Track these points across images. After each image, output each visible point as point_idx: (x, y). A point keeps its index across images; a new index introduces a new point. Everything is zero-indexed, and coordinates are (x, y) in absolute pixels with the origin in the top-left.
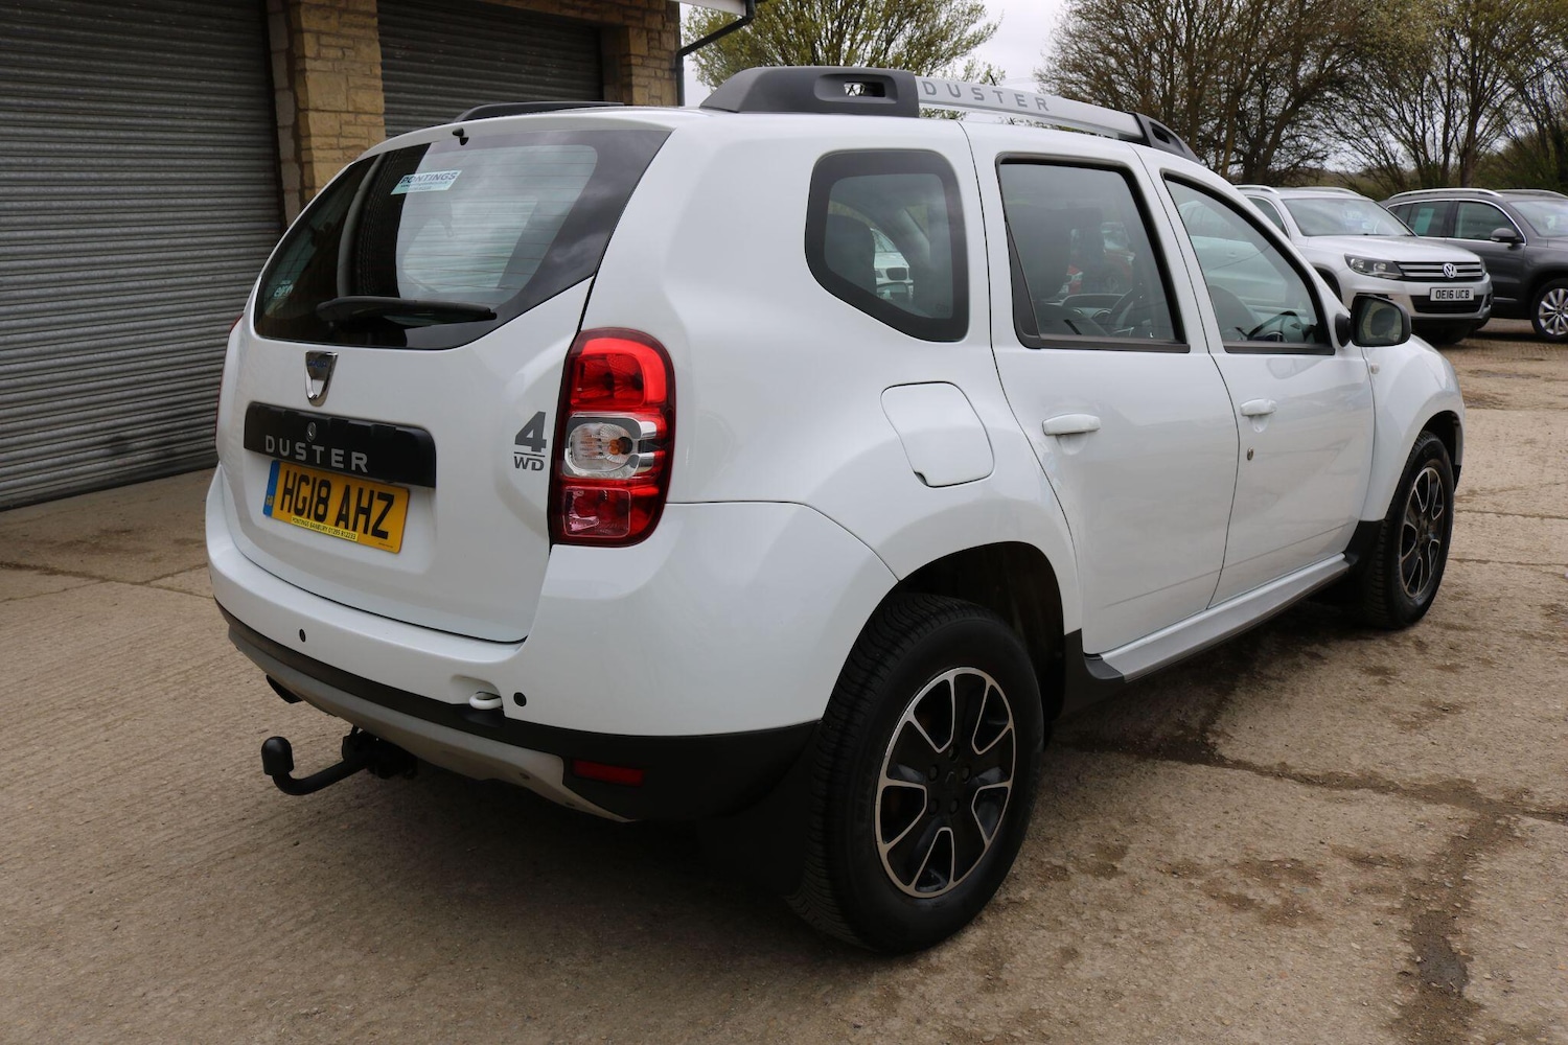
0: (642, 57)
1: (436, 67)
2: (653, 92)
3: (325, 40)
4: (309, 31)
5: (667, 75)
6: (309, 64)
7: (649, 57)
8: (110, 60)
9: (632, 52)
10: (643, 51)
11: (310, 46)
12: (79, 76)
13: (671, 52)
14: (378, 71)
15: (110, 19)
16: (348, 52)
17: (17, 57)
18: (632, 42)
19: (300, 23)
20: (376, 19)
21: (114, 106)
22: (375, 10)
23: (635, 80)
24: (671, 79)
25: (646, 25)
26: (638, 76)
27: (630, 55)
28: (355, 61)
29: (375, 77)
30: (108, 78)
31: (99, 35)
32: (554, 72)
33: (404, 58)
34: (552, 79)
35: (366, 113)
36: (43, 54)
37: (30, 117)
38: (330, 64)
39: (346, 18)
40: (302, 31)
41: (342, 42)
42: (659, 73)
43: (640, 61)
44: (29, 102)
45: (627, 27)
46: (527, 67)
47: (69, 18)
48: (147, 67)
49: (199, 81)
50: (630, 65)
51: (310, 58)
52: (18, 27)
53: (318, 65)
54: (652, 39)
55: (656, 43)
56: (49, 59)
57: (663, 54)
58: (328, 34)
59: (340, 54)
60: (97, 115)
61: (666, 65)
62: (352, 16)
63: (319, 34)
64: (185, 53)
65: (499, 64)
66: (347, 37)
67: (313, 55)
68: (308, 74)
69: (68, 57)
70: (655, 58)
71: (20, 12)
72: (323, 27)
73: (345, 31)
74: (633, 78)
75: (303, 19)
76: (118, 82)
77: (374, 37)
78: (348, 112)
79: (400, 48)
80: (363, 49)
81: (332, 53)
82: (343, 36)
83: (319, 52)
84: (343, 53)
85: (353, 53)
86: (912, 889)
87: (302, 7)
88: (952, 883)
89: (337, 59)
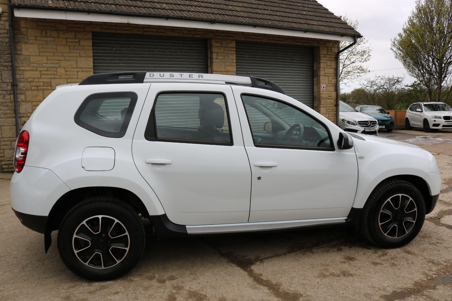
0: (325, 55)
1: (258, 59)
2: (328, 64)
3: (219, 54)
4: (215, 52)
5: (333, 59)
6: (214, 60)
7: (327, 54)
8: (166, 61)
9: (321, 53)
10: (325, 53)
11: (214, 56)
12: (158, 65)
13: (336, 53)
14: (235, 61)
15: (167, 52)
16: (225, 57)
18: (321, 51)
19: (212, 51)
20: (235, 49)
22: (235, 46)
23: (321, 61)
24: (335, 60)
25: (326, 46)
26: (323, 60)
27: (320, 54)
28: (228, 59)
29: (234, 63)
30: (165, 65)
32: (297, 59)
33: (248, 58)
34: (296, 61)
35: (230, 72)
36: (150, 61)
38: (220, 60)
39: (226, 49)
40: (213, 53)
41: (224, 55)
42: (330, 59)
43: (324, 56)
45: (320, 46)
46: (288, 58)
47: (157, 53)
48: (175, 63)
49: (189, 65)
50: (320, 57)
51: (215, 59)
52: (146, 56)
53: (217, 60)
54: (329, 50)
55: (330, 51)
56: (152, 62)
57: (333, 54)
58: (220, 53)
59: (223, 58)
61: (333, 56)
62: (227, 48)
63: (217, 53)
64: (186, 59)
65: (279, 58)
66: (226, 53)
68: (214, 63)
69: (156, 61)
70: (329, 55)
71: (146, 52)
72: (219, 51)
73: (225, 52)
74: (321, 60)
75: (213, 50)
76: (168, 66)
77: (234, 53)
78: (225, 72)
79: (247, 55)
80: (230, 56)
81: (221, 57)
82: (224, 53)
83: (217, 57)
84: (224, 57)
85: (227, 57)
86: (87, 264)
87: (213, 47)
88: (103, 268)
89: (222, 59)
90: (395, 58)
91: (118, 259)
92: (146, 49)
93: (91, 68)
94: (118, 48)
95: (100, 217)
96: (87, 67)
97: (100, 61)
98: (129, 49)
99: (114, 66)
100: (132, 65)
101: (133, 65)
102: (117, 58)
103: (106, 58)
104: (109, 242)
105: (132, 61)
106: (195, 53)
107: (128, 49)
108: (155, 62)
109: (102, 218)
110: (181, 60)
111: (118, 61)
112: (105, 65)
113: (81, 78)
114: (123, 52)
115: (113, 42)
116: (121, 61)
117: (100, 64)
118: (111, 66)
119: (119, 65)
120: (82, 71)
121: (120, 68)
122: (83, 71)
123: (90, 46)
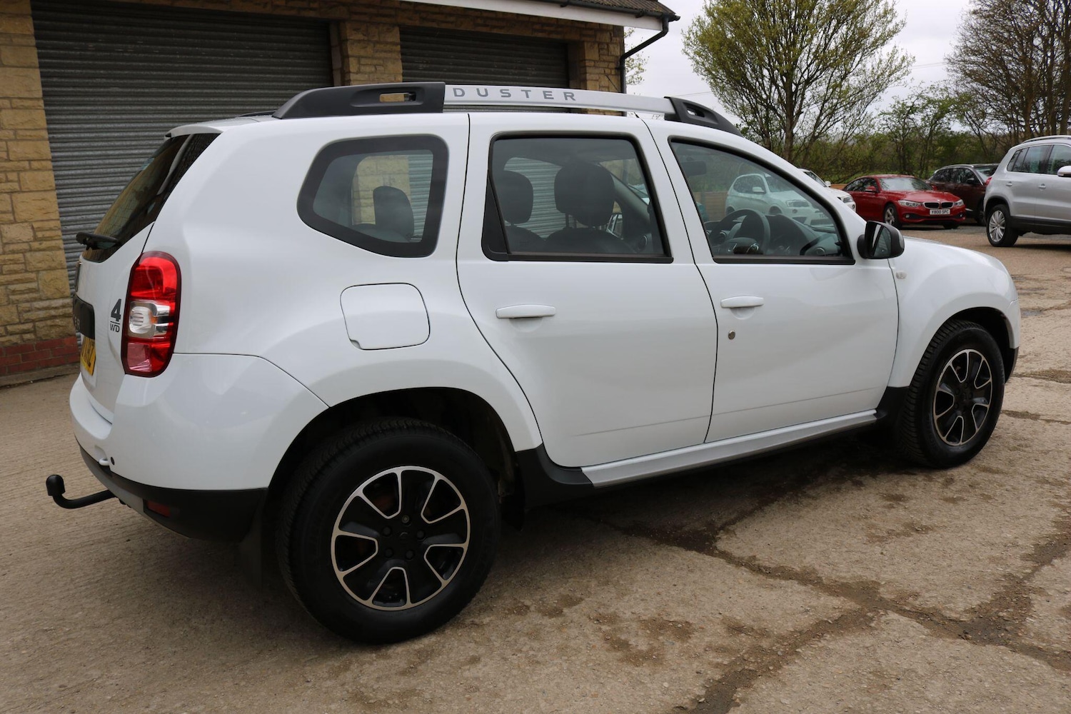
0: (594, 61)
1: (447, 73)
2: (603, 84)
3: (363, 61)
4: (353, 56)
5: (613, 72)
6: (352, 77)
7: (600, 61)
8: (231, 81)
9: (587, 58)
10: (596, 57)
11: (353, 65)
12: (213, 91)
13: (617, 57)
15: (231, 56)
16: (379, 68)
17: (175, 82)
18: (586, 52)
19: (347, 51)
20: (399, 47)
21: (232, 107)
22: (398, 40)
23: (588, 76)
24: (616, 75)
25: (598, 40)
26: (591, 74)
27: (585, 60)
31: (225, 66)
32: (533, 73)
33: (425, 69)
34: (531, 78)
36: (190, 80)
37: (182, 116)
38: (367, 76)
39: (378, 46)
40: (348, 57)
41: (375, 62)
42: (608, 71)
43: (592, 64)
44: (182, 107)
45: (583, 42)
46: (513, 71)
47: (207, 57)
48: (254, 83)
49: (287, 89)
50: (585, 67)
51: (354, 73)
52: (177, 65)
53: (358, 77)
54: (602, 49)
55: (605, 52)
57: (611, 58)
58: (366, 57)
59: (373, 69)
60: (222, 113)
61: (613, 65)
62: (382, 46)
63: (359, 58)
64: (278, 73)
65: (493, 70)
66: (379, 58)
67: (355, 71)
69: (205, 80)
70: (604, 61)
71: (178, 56)
72: (362, 53)
73: (377, 55)
74: (588, 75)
75: (349, 50)
76: (236, 93)
77: (397, 57)
79: (423, 63)
80: (390, 66)
81: (368, 69)
82: (376, 58)
83: (359, 68)
84: (376, 69)
85: (382, 68)
86: (368, 603)
87: (349, 43)
88: (409, 605)
89: (372, 72)
90: (695, 74)
91: (444, 576)
92: (176, 48)
93: (38, 99)
94: (102, 44)
95: (398, 471)
96: (26, 95)
97: (55, 80)
98: (133, 46)
99: (93, 95)
100: (142, 90)
101: (147, 90)
102: (102, 72)
103: (69, 71)
104: (420, 534)
105: (144, 81)
106: (299, 58)
107: (129, 46)
108: (203, 82)
109: (404, 473)
110: (267, 76)
111: (104, 80)
112: (69, 92)
113: (12, 127)
114: (116, 54)
115: (85, 25)
116: (112, 81)
117: (56, 89)
118: (86, 94)
119: (108, 92)
120: (12, 108)
121: (112, 99)
122: (15, 108)
123: (29, 35)
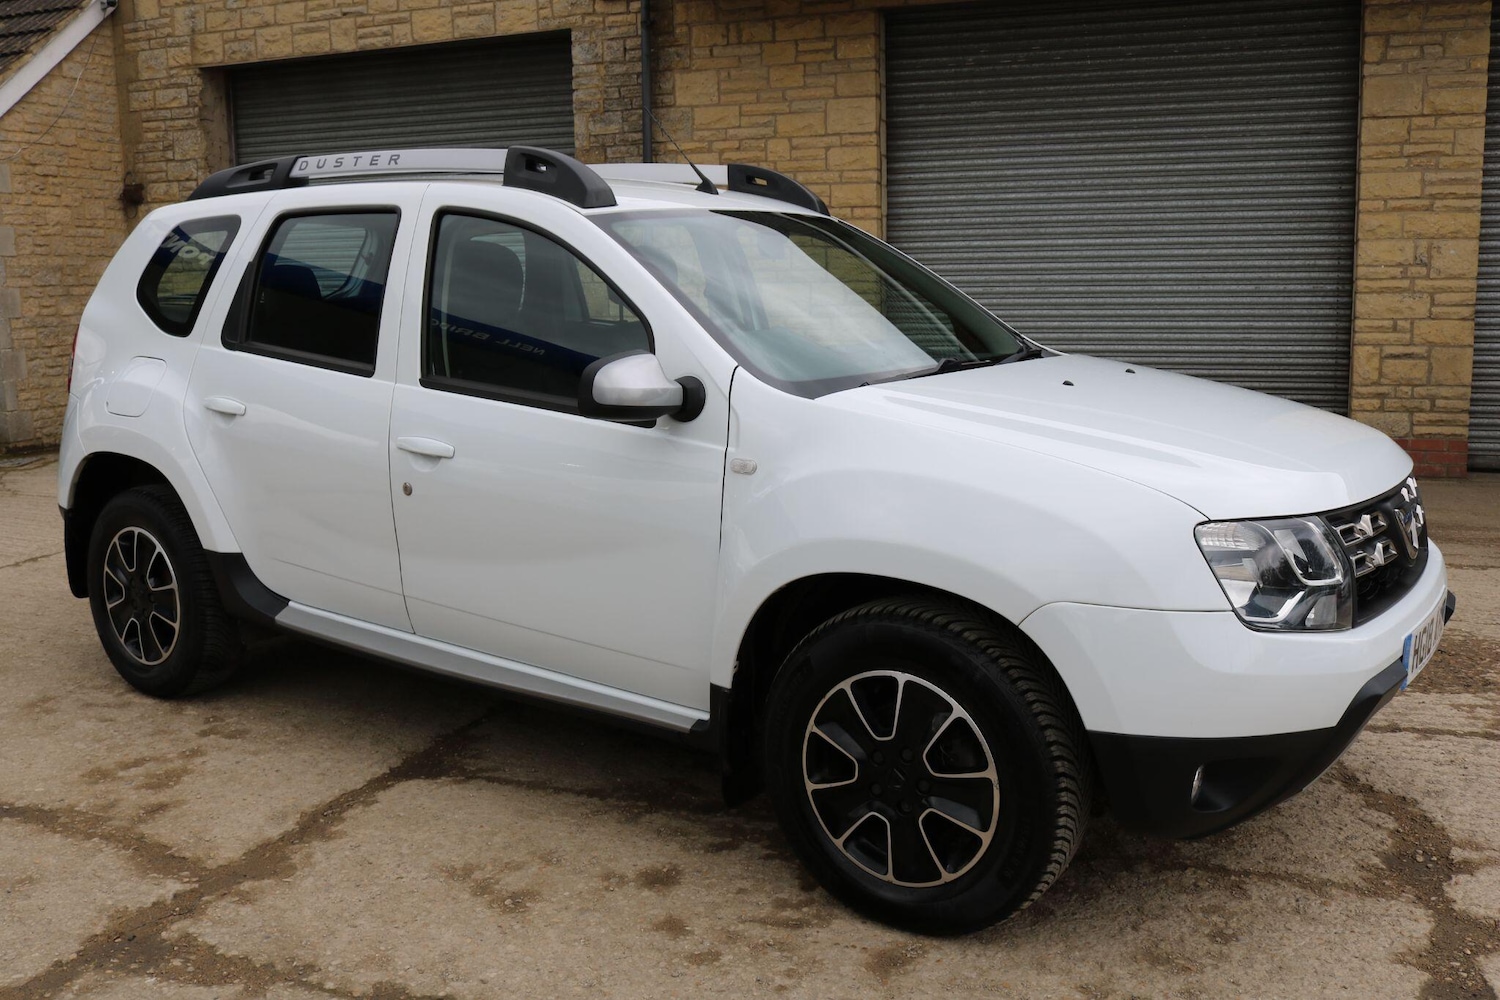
3: (1395, 40)
4: (1373, 34)
6: (1367, 70)
8: (1173, 90)
11: (1371, 49)
14: (1483, 63)
16: (1428, 50)
17: (1081, 99)
19: (1363, 27)
21: (1167, 131)
28: (1444, 57)
29: (1477, 71)
30: (1165, 107)
31: (1162, 70)
35: (1454, 114)
36: (1104, 94)
37: (1084, 146)
38: (1400, 65)
39: (1434, 10)
40: (1363, 36)
41: (1423, 39)
44: (1086, 134)
47: (1134, 59)
49: (1268, 98)
52: (1086, 75)
53: (1382, 69)
56: (1109, 97)
58: (1402, 33)
59: (1417, 53)
60: (1148, 140)
62: (1443, 8)
63: (1386, 36)
66: (1436, 31)
67: (1376, 60)
68: (1366, 80)
69: (1127, 93)
71: (1089, 62)
72: (1396, 26)
73: (1431, 26)
75: (1367, 23)
77: (1481, 24)
78: (1423, 115)
80: (1458, 43)
81: (1404, 54)
82: (1427, 32)
83: (1384, 55)
84: (1422, 51)
85: (1439, 49)
87: (1368, 11)
89: (1414, 59)
92: (1088, 50)
93: (870, 133)
94: (984, 57)
95: (136, 531)
96: (859, 129)
97: (920, 107)
98: (1026, 54)
99: (967, 122)
100: (1031, 113)
101: (1037, 113)
102: (980, 92)
103: (939, 94)
105: (1034, 100)
106: (1300, 45)
107: (1020, 55)
108: (1125, 96)
109: (139, 534)
110: (1235, 79)
111: (982, 103)
112: (935, 121)
113: (838, 168)
114: (1001, 67)
115: (967, 35)
116: (991, 103)
117: (921, 118)
118: (957, 123)
119: (985, 118)
120: (842, 146)
121: (988, 127)
122: (845, 146)
123: (869, 58)
